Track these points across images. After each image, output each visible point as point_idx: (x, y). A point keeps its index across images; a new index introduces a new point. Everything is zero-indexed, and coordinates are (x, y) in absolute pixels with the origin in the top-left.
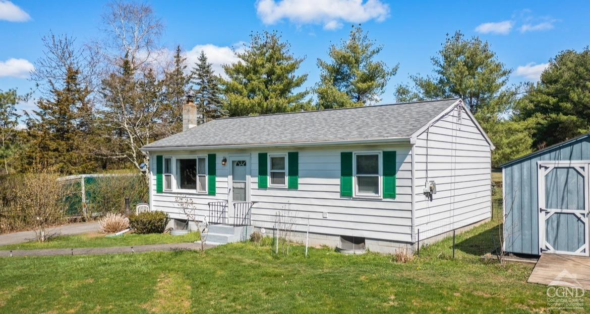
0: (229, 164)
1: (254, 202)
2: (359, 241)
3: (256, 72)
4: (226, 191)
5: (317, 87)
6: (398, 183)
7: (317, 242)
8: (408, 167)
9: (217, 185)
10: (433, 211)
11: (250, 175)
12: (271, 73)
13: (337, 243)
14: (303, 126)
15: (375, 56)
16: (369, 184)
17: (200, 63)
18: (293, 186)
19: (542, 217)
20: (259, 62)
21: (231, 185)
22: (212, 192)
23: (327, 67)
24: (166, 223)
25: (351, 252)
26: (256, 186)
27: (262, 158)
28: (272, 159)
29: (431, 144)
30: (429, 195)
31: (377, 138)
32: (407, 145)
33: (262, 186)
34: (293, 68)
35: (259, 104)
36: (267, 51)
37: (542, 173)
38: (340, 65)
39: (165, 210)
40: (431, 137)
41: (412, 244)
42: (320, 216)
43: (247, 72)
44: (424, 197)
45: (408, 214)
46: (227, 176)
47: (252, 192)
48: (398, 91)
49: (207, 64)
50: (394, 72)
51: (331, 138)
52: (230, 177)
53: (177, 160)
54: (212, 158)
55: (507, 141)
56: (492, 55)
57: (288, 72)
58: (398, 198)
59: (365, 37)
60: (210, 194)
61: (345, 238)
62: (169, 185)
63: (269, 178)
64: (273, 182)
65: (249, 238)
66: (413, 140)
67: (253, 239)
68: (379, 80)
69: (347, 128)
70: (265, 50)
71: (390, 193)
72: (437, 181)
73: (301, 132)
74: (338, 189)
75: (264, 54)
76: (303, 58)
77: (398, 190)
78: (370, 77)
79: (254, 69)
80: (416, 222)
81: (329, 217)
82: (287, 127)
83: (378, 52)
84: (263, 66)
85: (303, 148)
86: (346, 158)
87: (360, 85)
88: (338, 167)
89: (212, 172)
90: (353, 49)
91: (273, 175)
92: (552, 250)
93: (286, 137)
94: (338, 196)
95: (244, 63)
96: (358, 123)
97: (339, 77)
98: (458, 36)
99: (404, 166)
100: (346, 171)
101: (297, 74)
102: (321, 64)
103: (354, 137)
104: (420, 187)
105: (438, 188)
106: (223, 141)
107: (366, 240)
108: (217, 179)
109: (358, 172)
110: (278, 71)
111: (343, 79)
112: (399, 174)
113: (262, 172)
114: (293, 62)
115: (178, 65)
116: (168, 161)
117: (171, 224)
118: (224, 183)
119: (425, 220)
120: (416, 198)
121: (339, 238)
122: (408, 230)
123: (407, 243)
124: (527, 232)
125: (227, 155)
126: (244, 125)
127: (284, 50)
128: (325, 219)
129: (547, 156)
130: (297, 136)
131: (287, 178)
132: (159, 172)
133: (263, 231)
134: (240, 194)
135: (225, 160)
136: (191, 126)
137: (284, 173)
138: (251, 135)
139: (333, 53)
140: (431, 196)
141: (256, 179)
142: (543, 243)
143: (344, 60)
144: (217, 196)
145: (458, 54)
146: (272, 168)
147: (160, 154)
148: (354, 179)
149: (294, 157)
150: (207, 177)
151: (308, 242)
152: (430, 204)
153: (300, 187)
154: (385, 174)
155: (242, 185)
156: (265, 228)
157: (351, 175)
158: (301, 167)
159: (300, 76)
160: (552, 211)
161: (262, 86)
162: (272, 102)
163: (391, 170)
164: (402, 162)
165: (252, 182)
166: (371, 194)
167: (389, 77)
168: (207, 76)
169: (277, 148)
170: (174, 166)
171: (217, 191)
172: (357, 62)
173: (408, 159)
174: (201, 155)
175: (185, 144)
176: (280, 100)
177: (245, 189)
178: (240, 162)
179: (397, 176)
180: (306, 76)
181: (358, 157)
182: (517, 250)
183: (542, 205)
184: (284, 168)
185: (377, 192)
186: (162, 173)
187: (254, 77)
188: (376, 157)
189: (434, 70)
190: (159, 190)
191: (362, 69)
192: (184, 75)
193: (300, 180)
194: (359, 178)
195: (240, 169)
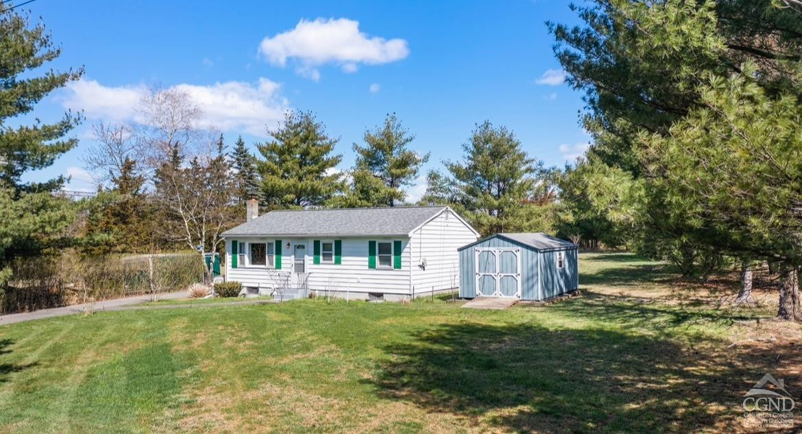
0: (292, 247)
1: (310, 273)
2: (380, 295)
3: (290, 152)
4: (290, 266)
5: (353, 171)
6: (402, 259)
7: (354, 297)
8: (408, 250)
9: (282, 262)
10: (423, 277)
11: (308, 254)
12: (305, 154)
13: (367, 296)
14: (344, 222)
15: (408, 143)
16: (386, 260)
17: (237, 147)
18: (338, 262)
19: (477, 277)
20: (293, 143)
21: (293, 262)
22: (279, 266)
23: (362, 152)
24: (240, 290)
25: (375, 301)
26: (312, 262)
27: (317, 244)
28: (324, 244)
29: (422, 236)
30: (422, 267)
31: (392, 234)
32: (407, 238)
33: (317, 262)
34: (328, 149)
35: (294, 186)
36: (301, 131)
37: (477, 254)
38: (376, 151)
39: (239, 281)
40: (423, 232)
41: (410, 295)
42: (356, 281)
43: (281, 153)
44: (419, 268)
45: (408, 278)
46: (290, 256)
47: (309, 266)
48: (430, 176)
49: (244, 148)
50: (426, 159)
51: (363, 232)
52: (293, 257)
53: (249, 244)
54: (279, 243)
55: (528, 224)
56: (517, 145)
57: (323, 153)
58: (402, 268)
59: (399, 125)
60: (276, 268)
61: (371, 294)
62: (242, 262)
63: (321, 257)
64: (324, 260)
65: (308, 296)
66: (410, 234)
67: (311, 297)
68: (412, 167)
69: (373, 225)
70: (299, 129)
71: (398, 266)
72: (427, 259)
73: (342, 227)
74: (367, 263)
75: (298, 134)
76: (337, 139)
77: (402, 264)
78: (404, 163)
79: (289, 150)
80: (412, 282)
81: (361, 281)
82: (333, 222)
83: (411, 140)
84: (296, 146)
85: (345, 238)
86: (372, 244)
87: (394, 171)
88: (367, 250)
89: (279, 252)
90: (388, 135)
91: (324, 255)
92: (482, 295)
93: (333, 230)
94: (367, 268)
95: (279, 144)
96: (380, 221)
97: (374, 162)
98: (487, 125)
99: (405, 250)
100: (372, 253)
101: (331, 155)
102: (356, 147)
103: (376, 231)
104: (416, 262)
105: (428, 263)
106: (287, 232)
107: (384, 295)
108: (282, 258)
109: (379, 253)
110: (313, 152)
111: (377, 164)
112: (403, 255)
113: (317, 253)
114: (328, 141)
115: (220, 152)
116: (242, 245)
117: (244, 291)
118: (288, 261)
119: (419, 282)
120: (413, 268)
121: (367, 294)
122: (408, 287)
123: (407, 294)
124: (470, 286)
125: (290, 241)
126: (299, 218)
127: (318, 131)
128: (359, 282)
129: (479, 245)
130: (340, 229)
131: (333, 257)
132: (234, 252)
133: (317, 292)
134: (300, 268)
135: (289, 245)
136: (254, 217)
137: (332, 254)
138: (307, 227)
139: (368, 138)
140: (424, 267)
141: (312, 258)
142: (478, 291)
143: (379, 147)
144: (282, 270)
145: (487, 142)
146: (324, 250)
147: (235, 240)
148: (377, 258)
149: (338, 243)
150: (274, 257)
151: (348, 297)
152: (423, 272)
153: (342, 263)
154: (395, 255)
155: (302, 262)
156: (319, 290)
157: (375, 255)
158: (343, 250)
159: (335, 156)
160: (482, 274)
161: (297, 167)
162: (307, 184)
163: (398, 252)
164: (405, 247)
165: (309, 260)
166: (387, 267)
167: (421, 163)
168: (244, 160)
169: (327, 237)
170: (247, 248)
171: (282, 266)
172: (391, 148)
173: (408, 246)
174: (270, 241)
175: (257, 232)
176: (315, 182)
177: (304, 264)
178: (300, 246)
179: (402, 255)
180: (340, 156)
181: (379, 244)
182: (466, 296)
183: (477, 271)
184: (331, 250)
185: (390, 265)
186: (236, 253)
187: (288, 158)
188: (390, 244)
189: (464, 157)
190: (234, 266)
191: (396, 155)
192: (225, 161)
193: (342, 258)
194: (380, 257)
195: (299, 251)
